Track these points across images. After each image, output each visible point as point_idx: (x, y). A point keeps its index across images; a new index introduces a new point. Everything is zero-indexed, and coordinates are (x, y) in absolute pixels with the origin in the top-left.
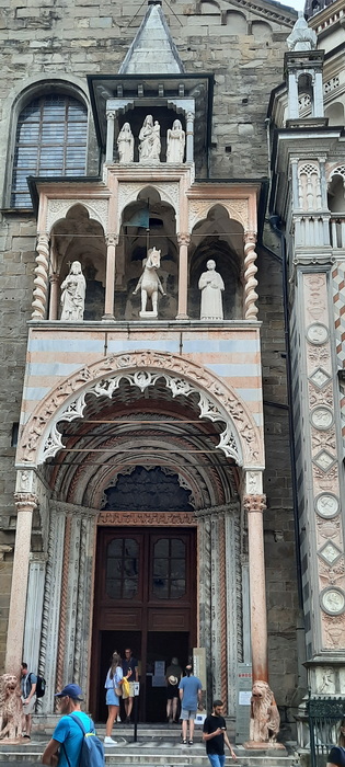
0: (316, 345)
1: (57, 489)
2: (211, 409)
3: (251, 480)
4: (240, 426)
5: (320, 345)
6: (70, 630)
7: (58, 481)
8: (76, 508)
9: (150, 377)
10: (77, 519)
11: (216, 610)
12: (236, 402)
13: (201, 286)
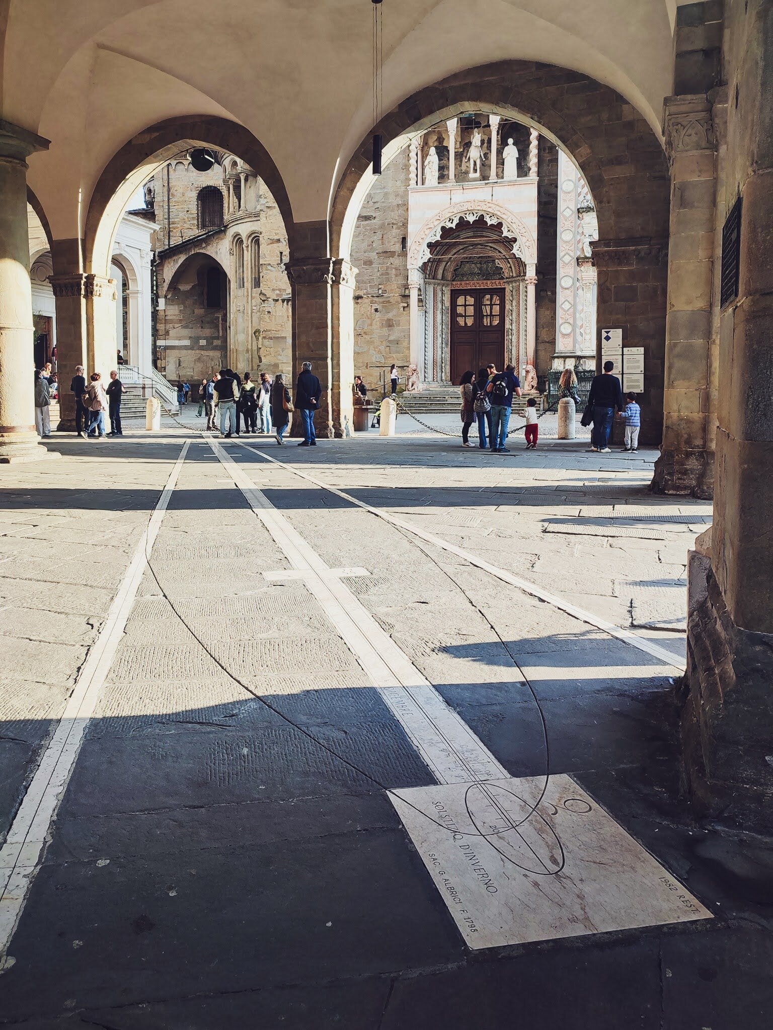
0: (567, 193)
1: (428, 273)
2: (509, 231)
3: (530, 269)
4: (524, 239)
5: (569, 193)
6: (439, 344)
7: (429, 268)
8: (439, 281)
9: (475, 215)
10: (439, 288)
11: (514, 332)
12: (522, 226)
13: (504, 156)
